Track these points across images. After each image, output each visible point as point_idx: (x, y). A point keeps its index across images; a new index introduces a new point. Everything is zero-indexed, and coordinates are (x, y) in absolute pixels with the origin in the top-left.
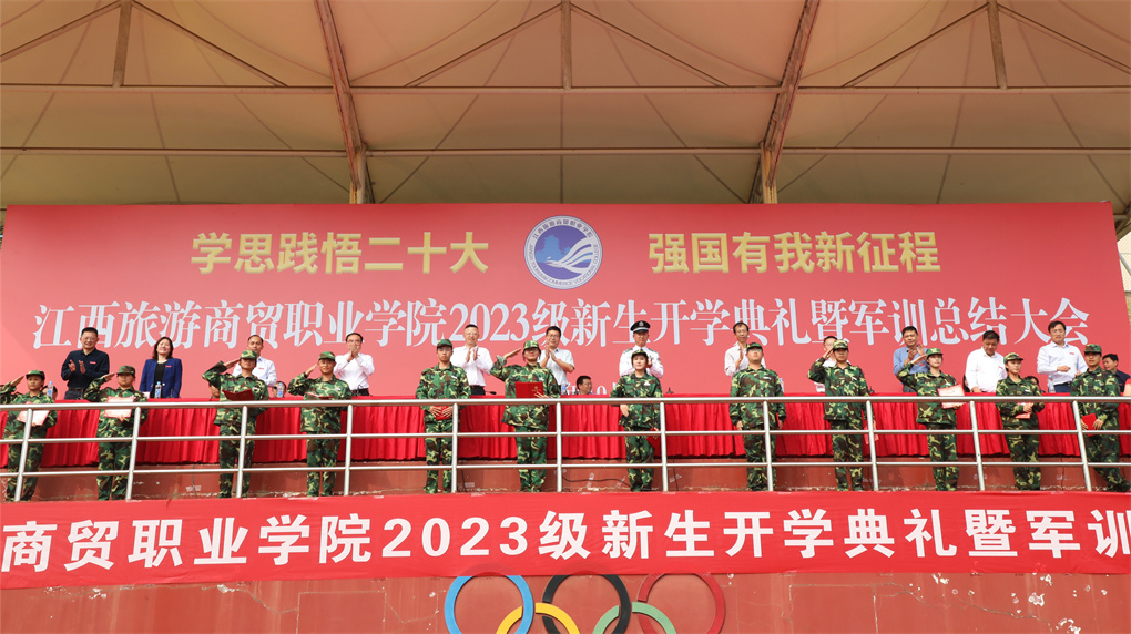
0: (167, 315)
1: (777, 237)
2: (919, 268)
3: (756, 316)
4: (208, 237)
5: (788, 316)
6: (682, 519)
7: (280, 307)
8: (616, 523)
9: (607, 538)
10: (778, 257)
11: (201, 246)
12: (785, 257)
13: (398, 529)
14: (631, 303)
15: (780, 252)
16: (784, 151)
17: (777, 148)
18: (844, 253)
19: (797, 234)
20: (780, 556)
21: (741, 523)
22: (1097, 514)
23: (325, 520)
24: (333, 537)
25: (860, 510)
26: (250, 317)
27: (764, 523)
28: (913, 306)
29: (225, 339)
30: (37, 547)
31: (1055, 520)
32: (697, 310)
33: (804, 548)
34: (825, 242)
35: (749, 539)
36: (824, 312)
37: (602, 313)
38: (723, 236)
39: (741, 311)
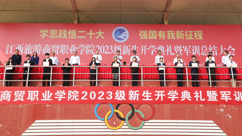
0: (35, 47)
1: (167, 32)
2: (198, 39)
3: (162, 49)
4: (43, 30)
5: (169, 49)
6: (146, 92)
7: (59, 46)
8: (131, 93)
9: (129, 96)
10: (167, 36)
11: (42, 32)
12: (169, 36)
13: (85, 93)
14: (135, 46)
15: (168, 35)
16: (170, 13)
17: (168, 12)
18: (182, 35)
19: (172, 31)
20: (167, 100)
21: (159, 93)
22: (235, 92)
23: (69, 91)
24: (71, 95)
25: (184, 91)
26: (53, 48)
27: (163, 93)
30: (8, 96)
31: (226, 93)
32: (150, 47)
33: (172, 99)
34: (178, 33)
35: (160, 97)
36: (177, 48)
37: (129, 48)
38: (156, 31)
39: (159, 48)
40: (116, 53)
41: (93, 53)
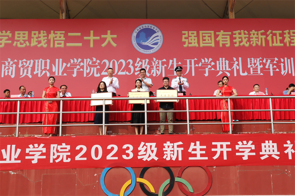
1: (234, 32)
2: (292, 45)
3: (225, 65)
4: (2, 33)
5: (238, 65)
6: (195, 145)
7: (32, 61)
8: (169, 146)
10: (234, 41)
12: (237, 40)
13: (81, 149)
14: (175, 59)
15: (235, 38)
18: (262, 39)
19: (242, 31)
20: (234, 159)
21: (219, 146)
23: (52, 146)
24: (55, 152)
25: (266, 141)
26: (20, 65)
27: (228, 146)
28: (289, 60)
29: (10, 74)
32: (202, 62)
33: (244, 156)
34: (254, 34)
35: (222, 153)
36: (253, 62)
37: (163, 64)
38: (212, 32)
39: (219, 63)
40: (138, 74)
41: (97, 74)
